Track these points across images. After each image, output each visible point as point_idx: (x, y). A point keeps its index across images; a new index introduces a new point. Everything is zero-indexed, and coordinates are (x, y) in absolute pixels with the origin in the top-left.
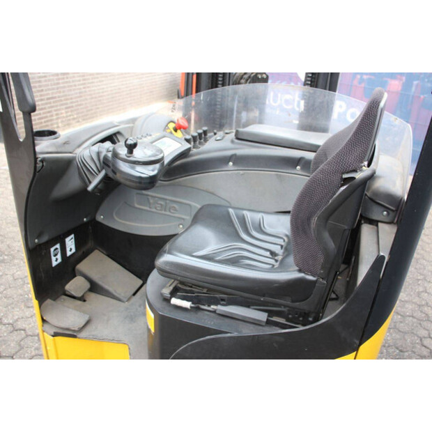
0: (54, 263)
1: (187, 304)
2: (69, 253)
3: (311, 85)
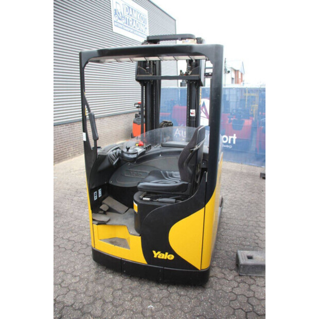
0: (95, 199)
1: (148, 199)
2: (100, 196)
3: (189, 126)
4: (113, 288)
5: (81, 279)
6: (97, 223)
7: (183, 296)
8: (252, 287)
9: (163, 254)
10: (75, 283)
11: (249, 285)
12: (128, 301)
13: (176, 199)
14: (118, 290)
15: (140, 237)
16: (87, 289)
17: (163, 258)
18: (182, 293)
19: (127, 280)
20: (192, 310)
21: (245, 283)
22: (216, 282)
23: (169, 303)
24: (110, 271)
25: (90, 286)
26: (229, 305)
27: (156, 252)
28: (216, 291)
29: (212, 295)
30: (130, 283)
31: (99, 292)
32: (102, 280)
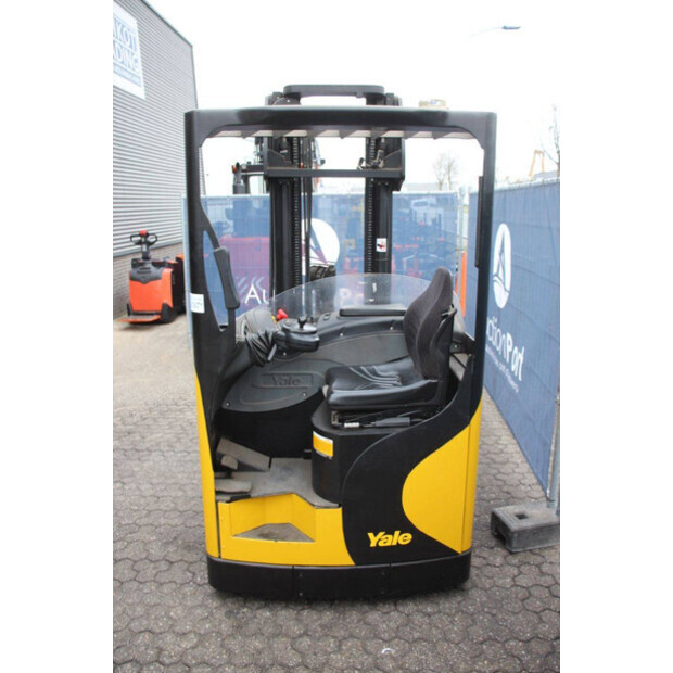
4: (286, 635)
5: (202, 638)
6: (228, 498)
7: (434, 614)
8: (545, 568)
9: (390, 537)
10: (193, 648)
11: (538, 566)
12: (334, 652)
13: (411, 416)
14: (300, 636)
15: (340, 509)
16: (230, 652)
17: (388, 544)
18: (429, 610)
19: (305, 613)
20: (466, 635)
21: (528, 563)
22: (477, 576)
23: (416, 635)
24: (257, 604)
25: (234, 644)
26: (524, 607)
27: (375, 535)
28: (486, 591)
29: (485, 599)
30: (315, 617)
31: (260, 652)
32: (253, 627)
